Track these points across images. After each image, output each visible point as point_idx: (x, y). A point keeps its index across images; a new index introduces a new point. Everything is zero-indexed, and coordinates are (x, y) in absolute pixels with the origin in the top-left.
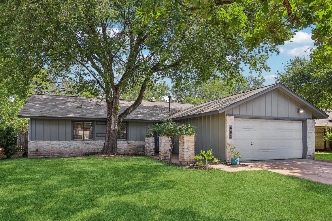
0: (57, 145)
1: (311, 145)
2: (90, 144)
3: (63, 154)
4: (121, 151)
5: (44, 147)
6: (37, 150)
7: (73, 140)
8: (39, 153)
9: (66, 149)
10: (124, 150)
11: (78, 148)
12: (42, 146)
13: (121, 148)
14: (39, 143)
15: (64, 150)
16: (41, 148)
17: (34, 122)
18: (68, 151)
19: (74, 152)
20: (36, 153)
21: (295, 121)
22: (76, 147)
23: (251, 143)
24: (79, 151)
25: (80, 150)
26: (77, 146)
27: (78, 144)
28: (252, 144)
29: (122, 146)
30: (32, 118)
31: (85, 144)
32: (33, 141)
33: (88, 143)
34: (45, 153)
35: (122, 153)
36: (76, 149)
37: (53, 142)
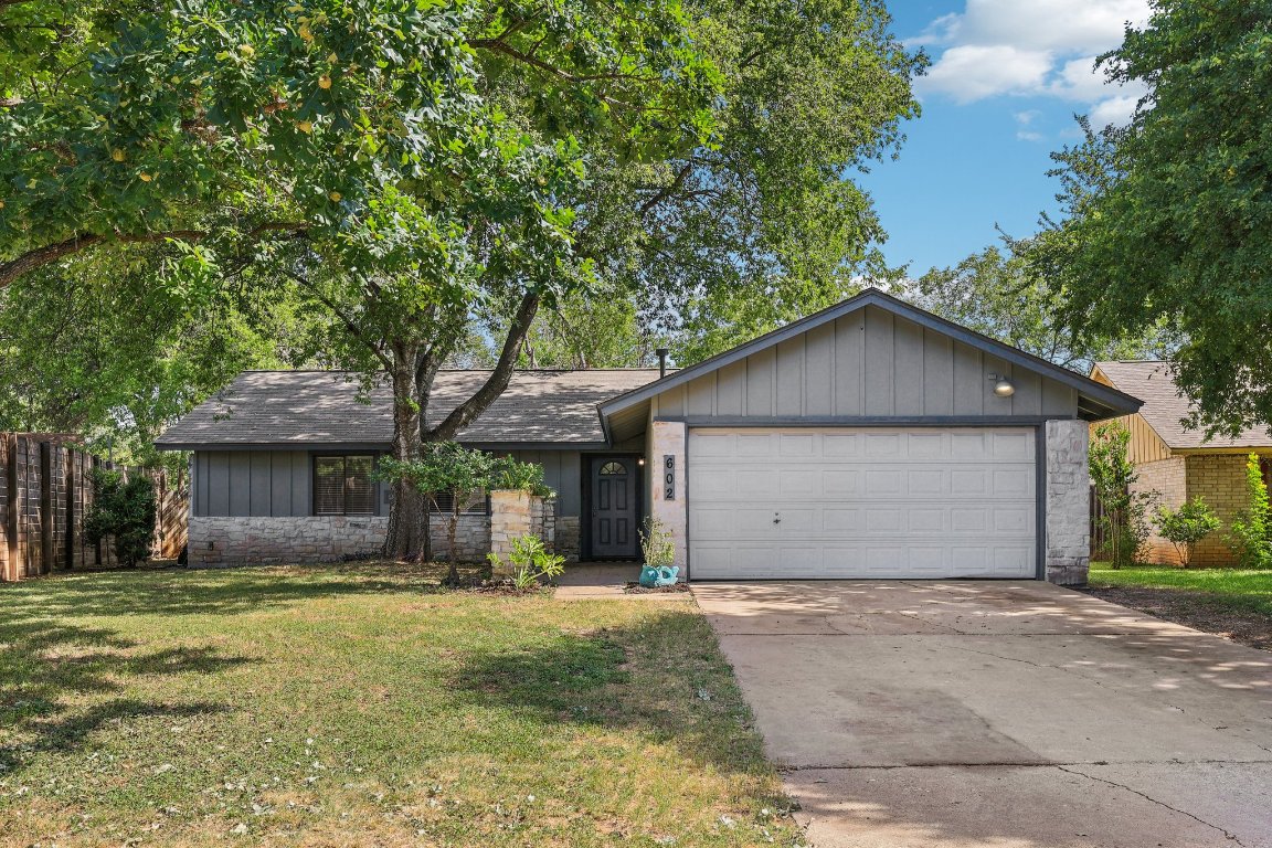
0: (267, 531)
1: (1064, 525)
2: (365, 527)
3: (283, 557)
4: (464, 551)
5: (230, 536)
6: (211, 544)
7: (314, 514)
8: (217, 553)
9: (293, 543)
10: (477, 549)
11: (327, 539)
12: (225, 534)
13: (464, 540)
14: (218, 523)
15: (287, 545)
16: (222, 539)
17: (204, 461)
18: (299, 549)
19: (316, 552)
20: (209, 553)
21: (992, 430)
22: (320, 535)
23: (776, 517)
24: (329, 548)
25: (333, 546)
26: (325, 534)
27: (327, 526)
28: (777, 521)
29: (468, 534)
30: (199, 449)
31: (348, 529)
32: (202, 519)
33: (357, 526)
34: (232, 554)
35: (469, 558)
36: (322, 543)
37: (257, 522)
